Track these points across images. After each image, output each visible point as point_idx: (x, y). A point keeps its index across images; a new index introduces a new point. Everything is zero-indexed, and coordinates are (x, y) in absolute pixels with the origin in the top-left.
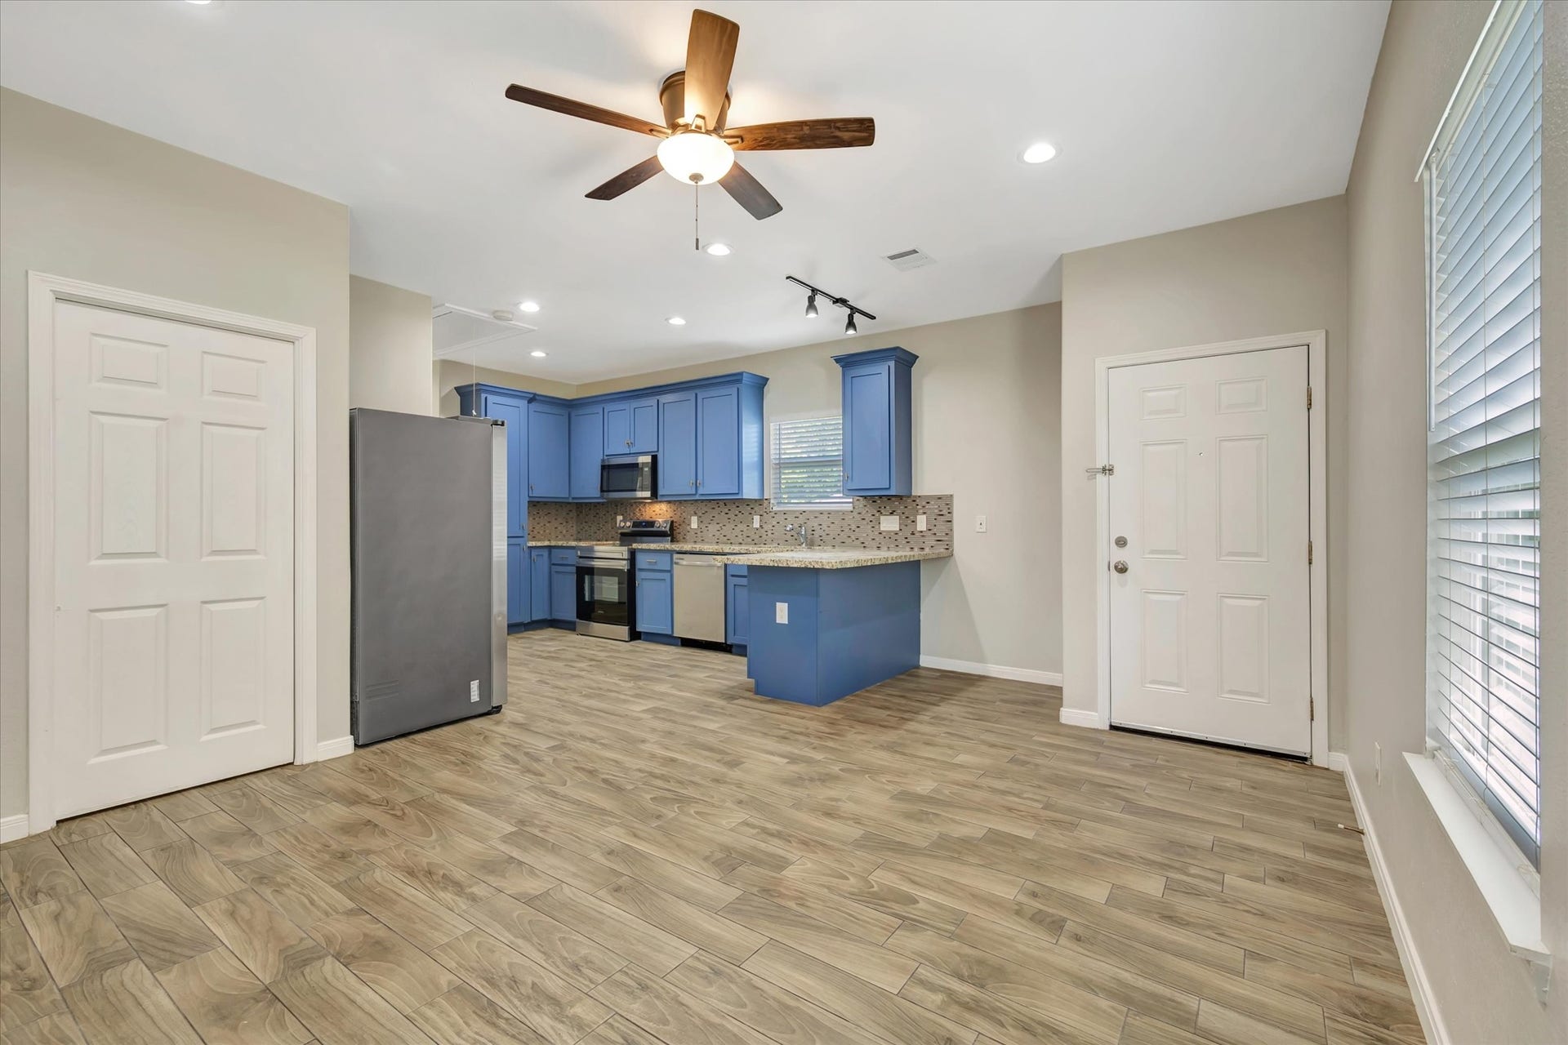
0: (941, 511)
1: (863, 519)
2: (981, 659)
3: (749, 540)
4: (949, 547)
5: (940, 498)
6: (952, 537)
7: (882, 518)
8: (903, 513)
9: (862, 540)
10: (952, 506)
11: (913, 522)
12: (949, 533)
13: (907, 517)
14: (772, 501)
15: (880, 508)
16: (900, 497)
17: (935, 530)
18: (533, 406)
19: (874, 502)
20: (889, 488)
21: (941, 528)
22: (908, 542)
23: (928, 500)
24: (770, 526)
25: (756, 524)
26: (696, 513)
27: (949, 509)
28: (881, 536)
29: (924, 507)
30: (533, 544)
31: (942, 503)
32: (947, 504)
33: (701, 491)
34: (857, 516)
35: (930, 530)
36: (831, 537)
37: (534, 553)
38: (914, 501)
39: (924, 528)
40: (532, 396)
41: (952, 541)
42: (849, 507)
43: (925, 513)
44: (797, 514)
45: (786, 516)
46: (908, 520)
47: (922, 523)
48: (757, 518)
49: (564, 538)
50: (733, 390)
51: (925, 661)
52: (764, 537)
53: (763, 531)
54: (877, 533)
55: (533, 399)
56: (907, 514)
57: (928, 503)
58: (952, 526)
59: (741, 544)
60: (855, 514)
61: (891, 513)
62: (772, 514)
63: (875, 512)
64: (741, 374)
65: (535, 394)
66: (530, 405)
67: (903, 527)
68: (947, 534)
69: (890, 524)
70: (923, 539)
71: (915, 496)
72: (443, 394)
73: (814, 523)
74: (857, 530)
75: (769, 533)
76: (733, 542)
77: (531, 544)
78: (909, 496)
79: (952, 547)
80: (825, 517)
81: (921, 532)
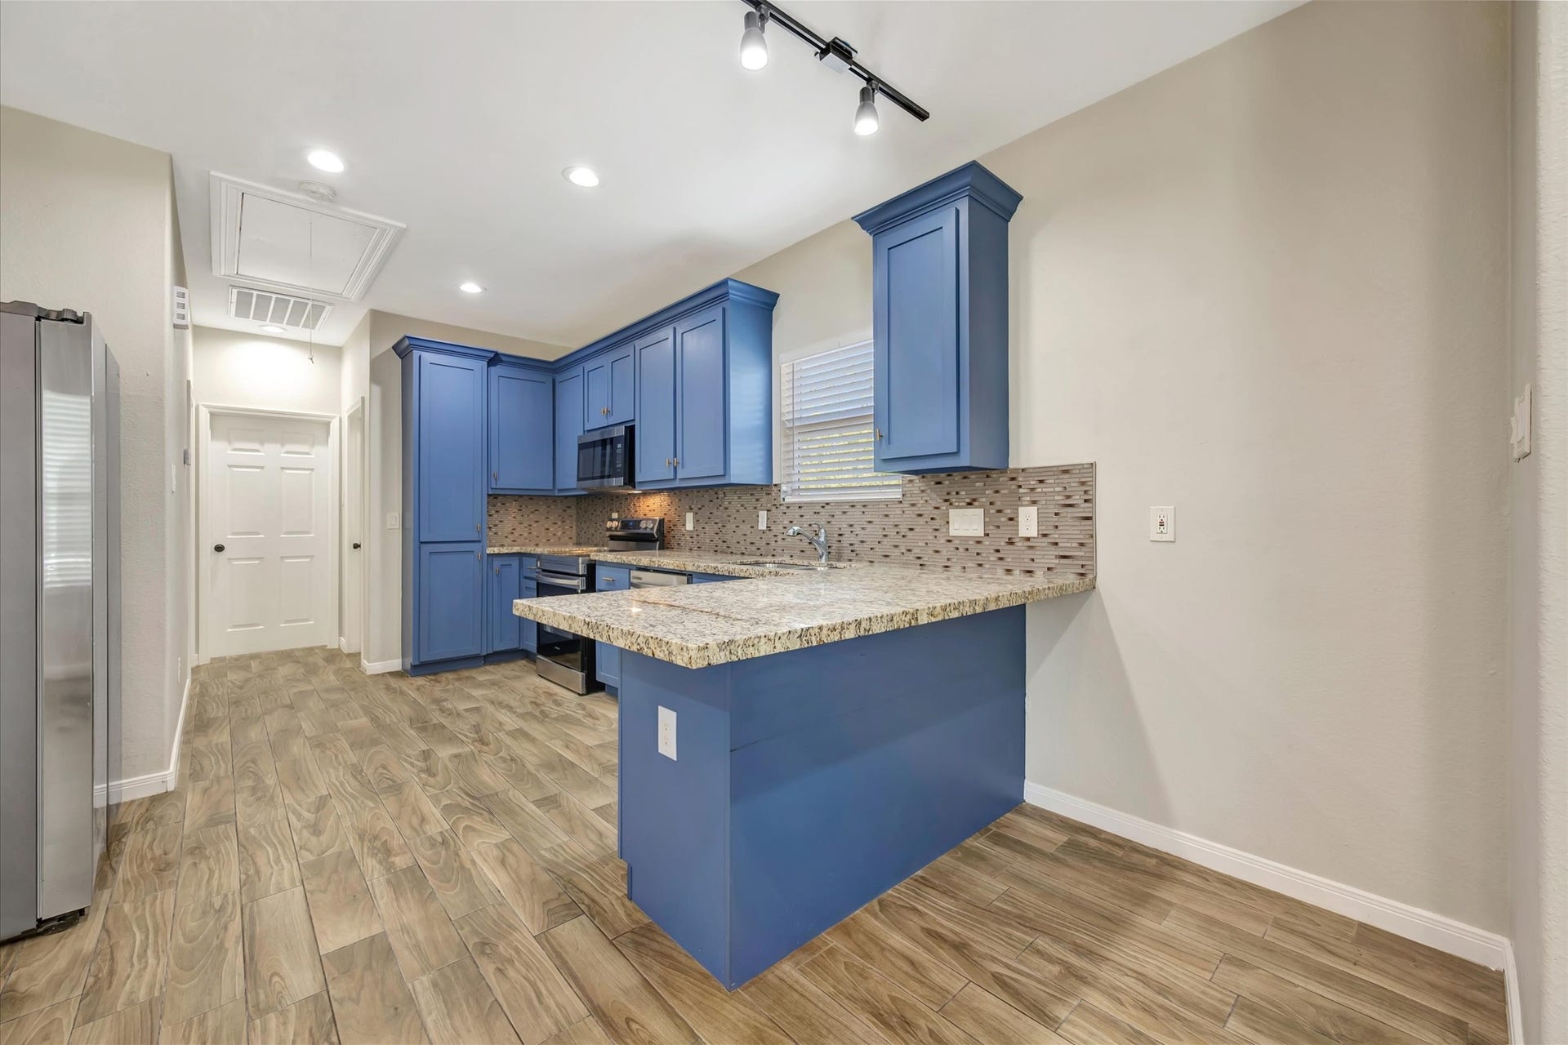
0: (1068, 497)
1: (920, 515)
2: (1162, 815)
3: (754, 548)
4: (1086, 573)
5: (1066, 472)
6: (1094, 549)
7: (952, 512)
8: (991, 504)
9: (916, 551)
10: (1093, 486)
11: (1011, 519)
12: (1088, 543)
13: (999, 511)
14: (784, 488)
15: (948, 494)
16: (985, 472)
17: (1055, 536)
18: (496, 370)
19: (939, 483)
20: (957, 453)
21: (1069, 534)
22: (1001, 559)
23: (1042, 475)
24: (781, 527)
25: (762, 526)
26: (691, 509)
27: (1086, 492)
28: (951, 546)
29: (1032, 490)
30: (496, 550)
31: (1072, 482)
32: (1083, 483)
33: (679, 476)
34: (910, 511)
35: (1045, 535)
36: (867, 546)
37: (497, 563)
38: (1013, 479)
39: (1033, 532)
40: (492, 355)
41: (1093, 557)
42: (897, 495)
43: (1034, 502)
44: (818, 508)
45: (802, 512)
46: (1002, 518)
47: (1028, 522)
48: (763, 515)
49: (559, 542)
50: (716, 313)
51: (1035, 793)
52: (773, 544)
53: (770, 535)
54: (943, 541)
55: (495, 359)
56: (998, 505)
57: (1041, 482)
58: (1094, 526)
59: (743, 554)
60: (905, 505)
61: (969, 504)
62: (783, 508)
63: (939, 502)
64: (724, 283)
65: (497, 354)
66: (492, 369)
67: (991, 530)
68: (1082, 545)
69: (967, 523)
70: (1030, 554)
71: (1016, 470)
72: (374, 357)
73: (841, 523)
74: (910, 534)
75: (779, 539)
76: (734, 552)
77: (490, 551)
78: (1004, 469)
79: (1094, 569)
80: (857, 512)
81: (1028, 539)
